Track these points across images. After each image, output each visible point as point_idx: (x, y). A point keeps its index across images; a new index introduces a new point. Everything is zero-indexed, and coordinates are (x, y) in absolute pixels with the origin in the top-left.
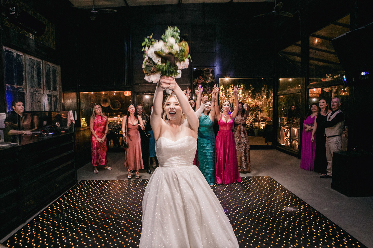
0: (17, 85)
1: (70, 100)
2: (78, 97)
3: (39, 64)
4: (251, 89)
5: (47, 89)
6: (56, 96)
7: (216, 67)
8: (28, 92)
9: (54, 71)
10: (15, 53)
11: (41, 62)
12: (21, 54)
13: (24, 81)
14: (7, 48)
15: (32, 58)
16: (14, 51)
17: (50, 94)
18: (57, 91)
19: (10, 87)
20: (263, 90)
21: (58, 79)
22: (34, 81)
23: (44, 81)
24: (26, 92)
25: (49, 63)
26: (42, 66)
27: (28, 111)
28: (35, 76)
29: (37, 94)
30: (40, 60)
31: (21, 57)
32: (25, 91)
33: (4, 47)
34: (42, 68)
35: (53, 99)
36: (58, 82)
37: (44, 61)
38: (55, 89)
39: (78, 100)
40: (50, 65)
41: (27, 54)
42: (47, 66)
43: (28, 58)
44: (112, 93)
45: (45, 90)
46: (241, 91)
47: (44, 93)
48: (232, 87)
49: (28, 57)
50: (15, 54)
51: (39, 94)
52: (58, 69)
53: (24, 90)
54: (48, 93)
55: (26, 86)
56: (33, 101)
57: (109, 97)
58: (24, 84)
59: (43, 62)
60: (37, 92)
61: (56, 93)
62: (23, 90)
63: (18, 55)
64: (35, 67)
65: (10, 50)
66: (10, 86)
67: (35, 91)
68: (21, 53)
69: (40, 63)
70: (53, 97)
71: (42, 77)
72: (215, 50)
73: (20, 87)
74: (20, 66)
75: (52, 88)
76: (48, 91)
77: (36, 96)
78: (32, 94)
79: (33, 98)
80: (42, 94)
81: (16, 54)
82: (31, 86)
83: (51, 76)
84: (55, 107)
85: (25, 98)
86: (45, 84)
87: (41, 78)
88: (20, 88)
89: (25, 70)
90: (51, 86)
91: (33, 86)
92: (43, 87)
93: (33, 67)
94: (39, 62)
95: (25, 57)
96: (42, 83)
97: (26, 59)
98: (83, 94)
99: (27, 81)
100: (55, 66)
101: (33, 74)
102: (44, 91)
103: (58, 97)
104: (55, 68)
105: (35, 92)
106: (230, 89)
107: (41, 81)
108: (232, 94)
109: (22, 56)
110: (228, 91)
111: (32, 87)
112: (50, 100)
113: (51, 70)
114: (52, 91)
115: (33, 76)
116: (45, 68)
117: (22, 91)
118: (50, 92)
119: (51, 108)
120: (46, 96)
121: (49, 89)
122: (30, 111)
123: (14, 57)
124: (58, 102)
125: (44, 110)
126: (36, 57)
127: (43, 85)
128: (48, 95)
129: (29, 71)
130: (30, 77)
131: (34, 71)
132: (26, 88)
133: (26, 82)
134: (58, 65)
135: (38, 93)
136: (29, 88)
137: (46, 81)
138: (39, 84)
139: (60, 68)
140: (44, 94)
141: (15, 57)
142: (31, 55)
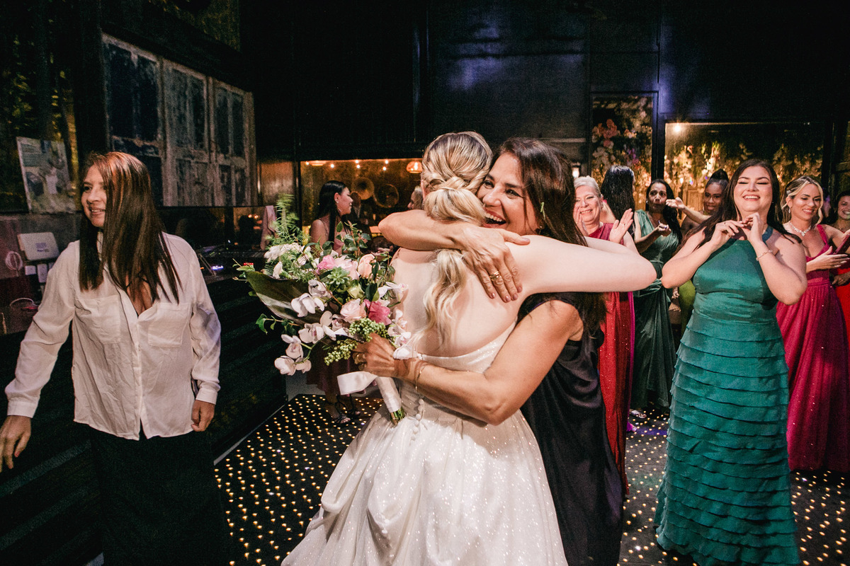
0: (142, 139)
1: (278, 180)
2: (297, 174)
3: (197, 85)
4: (742, 156)
5: (217, 152)
6: (242, 171)
7: (658, 92)
8: (169, 156)
9: (238, 106)
10: (135, 53)
11: (205, 82)
12: (151, 58)
13: (160, 130)
14: (114, 41)
15: (180, 68)
16: (132, 49)
17: (227, 163)
18: (244, 158)
19: (122, 142)
20: (776, 158)
21: (248, 126)
22: (185, 129)
23: (212, 129)
24: (166, 158)
25: (223, 85)
26: (205, 91)
27: (169, 205)
28: (189, 116)
29: (192, 164)
30: (200, 77)
31: (152, 65)
32: (161, 155)
33: (105, 38)
34: (205, 97)
35: (236, 177)
36: (246, 134)
37: (211, 80)
38: (239, 153)
39: (297, 180)
40: (226, 90)
41: (168, 58)
42: (220, 91)
43: (170, 69)
44: (379, 163)
45: (214, 154)
46: (712, 160)
47: (210, 162)
48: (687, 152)
49: (169, 66)
50: (136, 57)
51: (197, 162)
52: (248, 100)
53: (160, 152)
54: (221, 163)
55: (165, 143)
56: (182, 180)
57: (372, 177)
58: (159, 136)
59: (208, 82)
60: (193, 158)
61: (243, 163)
62: (157, 153)
63: (143, 61)
64: (187, 93)
65: (124, 45)
66: (123, 140)
67: (188, 156)
68: (152, 56)
69: (202, 83)
70: (233, 172)
71: (206, 120)
72: (658, 45)
73: (148, 144)
74: (149, 91)
75: (231, 148)
76: (222, 155)
77: (190, 167)
78: (181, 166)
79: (182, 172)
80: (206, 164)
81: (139, 56)
82: (178, 141)
83: (230, 120)
84: (240, 198)
85: (163, 173)
86: (213, 140)
87: (203, 121)
88: (149, 147)
89: (163, 102)
90: (228, 144)
91: (182, 143)
92: (210, 146)
93: (184, 93)
94: (199, 80)
95: (161, 67)
96: (206, 134)
97: (164, 69)
98: (310, 167)
99: (168, 130)
100: (241, 92)
101: (182, 111)
102: (210, 156)
103: (247, 172)
104: (240, 100)
105: (189, 159)
106: (683, 155)
107: (203, 131)
108: (686, 169)
109: (154, 63)
110: (676, 161)
111: (180, 144)
112: (226, 180)
113: (230, 104)
114: (232, 156)
115: (182, 118)
116: (214, 96)
117: (155, 155)
118: (225, 158)
119: (229, 201)
120: (217, 168)
121: (224, 151)
122: (176, 205)
123: (133, 65)
124: (248, 186)
125: (210, 204)
126: (190, 67)
127: (210, 140)
128: (221, 166)
129: (174, 104)
130: (175, 119)
131: (185, 103)
132: (165, 148)
133: (164, 131)
134: (246, 90)
135: (195, 160)
136: (172, 147)
137: (215, 130)
138: (199, 138)
139: (251, 99)
140: (211, 165)
141: (136, 65)
142: (179, 62)
